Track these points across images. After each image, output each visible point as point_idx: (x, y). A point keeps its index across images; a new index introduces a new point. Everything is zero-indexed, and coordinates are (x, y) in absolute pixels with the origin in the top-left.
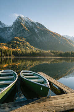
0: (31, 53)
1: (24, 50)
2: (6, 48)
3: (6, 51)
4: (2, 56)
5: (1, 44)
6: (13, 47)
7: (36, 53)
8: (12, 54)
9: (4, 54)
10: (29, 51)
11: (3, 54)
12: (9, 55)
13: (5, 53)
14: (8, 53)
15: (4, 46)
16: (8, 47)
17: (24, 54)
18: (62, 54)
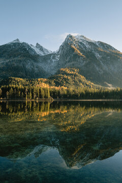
0: (84, 93)
3: (40, 90)
4: (33, 98)
9: (37, 94)
11: (35, 96)
12: (45, 97)
13: (39, 94)
17: (70, 95)
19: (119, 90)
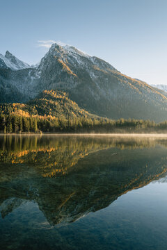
0: (81, 124)
1: (63, 118)
2: (25, 114)
3: (23, 120)
4: (14, 131)
5: (14, 105)
6: (41, 112)
7: (91, 125)
8: (38, 127)
9: (19, 126)
10: (75, 120)
11: (17, 128)
12: (30, 130)
13: (22, 125)
14: (27, 124)
15: (21, 111)
16: (30, 112)
17: (64, 127)
19: (123, 121)
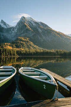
1: (27, 50)
2: (10, 48)
3: (10, 50)
4: (6, 55)
5: (5, 44)
6: (17, 47)
7: (39, 52)
8: (16, 53)
9: (8, 53)
10: (32, 50)
11: (7, 54)
12: (13, 55)
13: (9, 53)
14: (12, 52)
15: (9, 46)
16: (13, 47)
17: (27, 53)
18: (66, 53)
